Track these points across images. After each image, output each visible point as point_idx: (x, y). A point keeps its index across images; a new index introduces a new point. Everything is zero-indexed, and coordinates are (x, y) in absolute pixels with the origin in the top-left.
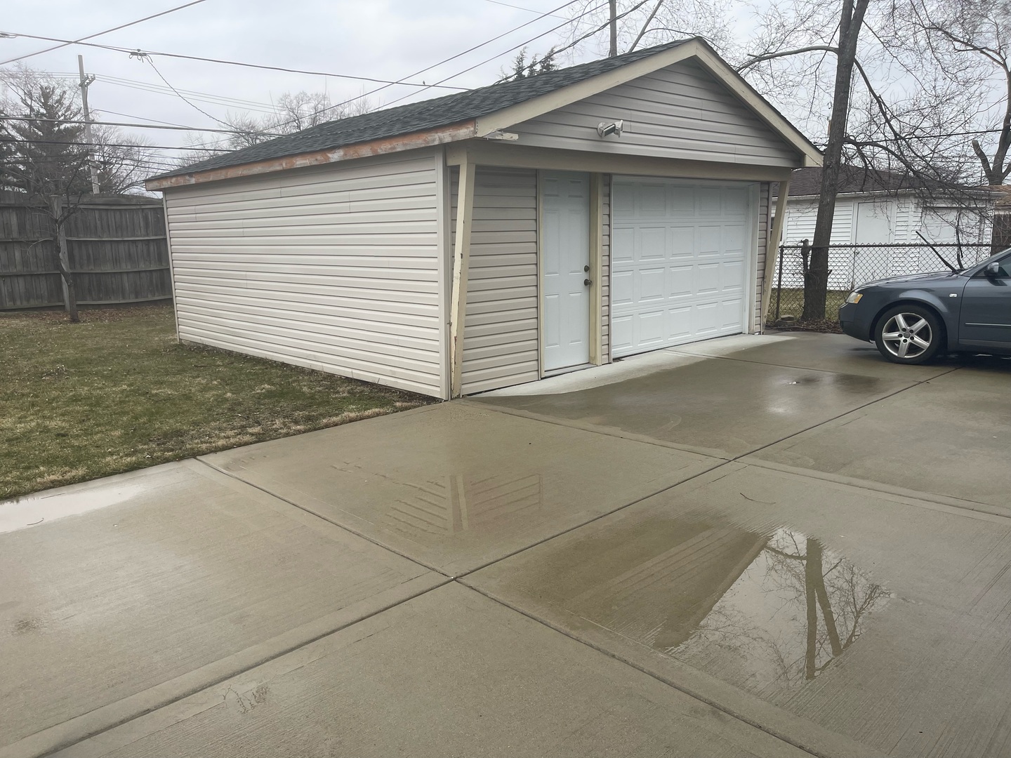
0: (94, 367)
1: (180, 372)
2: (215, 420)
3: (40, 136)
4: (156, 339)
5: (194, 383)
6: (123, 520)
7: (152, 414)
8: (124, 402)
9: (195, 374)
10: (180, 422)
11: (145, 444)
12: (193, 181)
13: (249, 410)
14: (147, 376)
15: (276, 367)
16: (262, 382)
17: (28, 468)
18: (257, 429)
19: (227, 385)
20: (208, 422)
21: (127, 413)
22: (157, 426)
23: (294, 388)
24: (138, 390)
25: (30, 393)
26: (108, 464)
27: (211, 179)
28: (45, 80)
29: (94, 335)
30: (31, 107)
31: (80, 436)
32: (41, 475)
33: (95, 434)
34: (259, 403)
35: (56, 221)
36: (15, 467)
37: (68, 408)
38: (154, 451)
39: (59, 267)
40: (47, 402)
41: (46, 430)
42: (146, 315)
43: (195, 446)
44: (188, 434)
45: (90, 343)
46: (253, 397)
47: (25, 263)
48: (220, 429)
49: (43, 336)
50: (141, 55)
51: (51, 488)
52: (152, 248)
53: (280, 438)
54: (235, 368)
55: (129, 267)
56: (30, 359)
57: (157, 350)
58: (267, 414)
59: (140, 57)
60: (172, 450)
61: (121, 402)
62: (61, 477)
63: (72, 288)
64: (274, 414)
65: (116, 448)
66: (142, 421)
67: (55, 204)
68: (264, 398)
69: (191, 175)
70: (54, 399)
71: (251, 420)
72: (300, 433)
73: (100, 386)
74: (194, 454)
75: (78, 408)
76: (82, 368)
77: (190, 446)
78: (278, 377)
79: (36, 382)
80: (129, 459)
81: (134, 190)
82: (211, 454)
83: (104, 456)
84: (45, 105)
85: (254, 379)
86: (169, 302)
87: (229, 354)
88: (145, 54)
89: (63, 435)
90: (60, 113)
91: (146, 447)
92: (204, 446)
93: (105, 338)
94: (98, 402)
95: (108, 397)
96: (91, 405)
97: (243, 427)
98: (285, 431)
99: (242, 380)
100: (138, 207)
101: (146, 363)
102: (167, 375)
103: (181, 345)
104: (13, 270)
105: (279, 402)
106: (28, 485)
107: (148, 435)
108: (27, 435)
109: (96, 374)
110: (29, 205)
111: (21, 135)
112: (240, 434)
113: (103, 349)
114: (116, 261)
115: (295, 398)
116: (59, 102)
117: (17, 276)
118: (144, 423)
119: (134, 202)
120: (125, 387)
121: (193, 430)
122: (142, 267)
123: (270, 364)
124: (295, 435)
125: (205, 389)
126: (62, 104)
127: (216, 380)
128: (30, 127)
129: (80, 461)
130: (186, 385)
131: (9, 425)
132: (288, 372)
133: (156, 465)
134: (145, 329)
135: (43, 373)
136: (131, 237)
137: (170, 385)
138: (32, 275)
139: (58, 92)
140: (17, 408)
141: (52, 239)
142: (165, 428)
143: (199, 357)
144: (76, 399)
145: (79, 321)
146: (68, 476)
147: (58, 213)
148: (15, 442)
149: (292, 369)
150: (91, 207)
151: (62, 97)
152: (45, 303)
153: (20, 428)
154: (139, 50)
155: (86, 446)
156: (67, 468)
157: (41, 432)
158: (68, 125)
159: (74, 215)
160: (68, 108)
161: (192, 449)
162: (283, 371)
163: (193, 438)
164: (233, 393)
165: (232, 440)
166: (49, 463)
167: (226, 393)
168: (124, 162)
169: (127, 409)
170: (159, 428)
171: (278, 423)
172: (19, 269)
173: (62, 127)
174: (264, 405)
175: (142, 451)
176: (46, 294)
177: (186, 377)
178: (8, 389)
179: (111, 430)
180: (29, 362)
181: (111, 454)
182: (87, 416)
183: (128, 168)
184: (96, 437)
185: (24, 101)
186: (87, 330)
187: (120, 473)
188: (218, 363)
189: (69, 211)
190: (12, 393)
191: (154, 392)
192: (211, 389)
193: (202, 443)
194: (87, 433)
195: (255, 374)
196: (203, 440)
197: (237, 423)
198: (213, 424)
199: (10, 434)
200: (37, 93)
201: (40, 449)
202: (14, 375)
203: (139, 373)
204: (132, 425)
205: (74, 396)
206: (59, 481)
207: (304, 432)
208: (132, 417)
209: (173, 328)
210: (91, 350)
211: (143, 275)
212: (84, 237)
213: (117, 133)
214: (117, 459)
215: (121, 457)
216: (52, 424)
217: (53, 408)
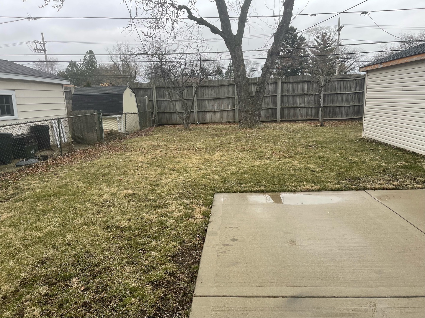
0: (327, 145)
1: (362, 151)
2: (375, 175)
3: (319, 53)
4: (353, 135)
5: (367, 157)
6: (332, 211)
7: (348, 168)
8: (337, 161)
9: (369, 152)
10: (360, 173)
11: (344, 181)
12: (382, 66)
13: (393, 173)
14: (348, 151)
15: (409, 153)
16: (401, 160)
17: (300, 182)
18: (396, 183)
19: (383, 159)
20: (372, 176)
21: (338, 166)
22: (349, 174)
23: (418, 165)
24: (343, 157)
25: (303, 153)
26: (328, 186)
27: (390, 65)
28: (324, 30)
29: (329, 132)
30: (317, 42)
31: (319, 173)
32: (304, 186)
33: (325, 173)
34: (398, 170)
35: (321, 86)
36: (296, 181)
37: (316, 161)
38: (347, 184)
39: (319, 104)
40: (309, 157)
41: (308, 168)
42: (350, 125)
43: (365, 185)
44: (363, 179)
45: (327, 135)
46: (395, 167)
47: (308, 103)
48: (378, 180)
49: (310, 131)
50: (366, 13)
51: (307, 191)
52: (357, 96)
53: (407, 189)
54: (388, 152)
55: (346, 104)
56: (305, 139)
57: (353, 140)
58: (402, 176)
59: (365, 14)
60: (355, 185)
61: (336, 161)
62: (311, 188)
63: (323, 113)
64: (406, 177)
65: (332, 180)
66: (343, 170)
67: (322, 80)
68: (402, 168)
69: (381, 63)
70: (311, 156)
71: (393, 178)
72: (419, 189)
73: (329, 153)
74: (365, 189)
75: (319, 161)
76: (323, 145)
77: (363, 185)
78: (409, 158)
79: (306, 149)
80: (337, 186)
81: (352, 72)
82: (372, 191)
83: (327, 182)
84: (323, 40)
85: (397, 158)
86: (361, 119)
87: (386, 145)
88: (368, 13)
89: (313, 171)
90: (328, 43)
91: (344, 182)
92: (369, 186)
93: (332, 133)
94: (327, 160)
95: (331, 158)
96: (324, 160)
97: (389, 181)
98: (411, 186)
99: (391, 158)
100: (354, 79)
101: (347, 145)
102: (356, 152)
103: (363, 139)
104: (303, 105)
105: (409, 171)
106: (299, 188)
107: (346, 177)
108: (300, 169)
109: (328, 148)
110: (312, 81)
111: (313, 53)
112: (387, 184)
113: (331, 138)
114: (341, 102)
115: (418, 170)
116: (328, 38)
117: (304, 107)
118: (344, 171)
119: (352, 77)
120: (338, 155)
121: (365, 178)
122: (351, 104)
123: (406, 152)
124: (416, 189)
125: (373, 160)
126: (329, 39)
127: (378, 156)
128: (316, 50)
129: (318, 183)
130: (364, 157)
131: (295, 164)
132: (416, 157)
133: (347, 190)
134: (348, 131)
135: (309, 145)
136: (349, 91)
137: (357, 156)
138: (309, 107)
139: (328, 34)
140: (299, 158)
141: (318, 93)
142: (353, 175)
143: (371, 145)
144: (319, 157)
145: (323, 126)
146: (314, 188)
147: (322, 83)
148: (297, 171)
149: (418, 155)
150: (335, 80)
151: (330, 36)
152: (312, 118)
153: (299, 166)
154: (365, 11)
155: (321, 177)
156: (313, 185)
157: (306, 168)
158: (330, 47)
159: (328, 84)
160: (331, 40)
161: (364, 187)
162: (413, 156)
163: (364, 181)
164: (386, 164)
165: (383, 186)
166: (307, 181)
167: (382, 163)
168: (350, 60)
169: (338, 164)
170: (350, 174)
171: (408, 182)
172: (305, 105)
173: (328, 48)
174: (401, 171)
175: (342, 183)
176: (313, 114)
177: (364, 153)
178: (296, 150)
179: (331, 172)
180: (304, 141)
181: (330, 182)
182: (323, 165)
183: (351, 62)
184: (325, 174)
185: (315, 40)
186: (326, 129)
187: (332, 191)
188: (380, 148)
189: (326, 82)
190: (297, 152)
191: (350, 158)
192: (376, 160)
193: (368, 184)
194: (322, 172)
195: (398, 156)
196: (369, 183)
197: (386, 178)
198: (374, 177)
199: (295, 168)
200: (320, 36)
201: (305, 175)
202: (299, 145)
203: (344, 149)
204: (339, 172)
205: (319, 156)
206: (310, 189)
207: (421, 189)
208: (340, 168)
209: (361, 131)
210: (327, 138)
211: (351, 107)
212: (330, 92)
213: (349, 48)
214: (332, 185)
215: (334, 184)
216: (310, 166)
217: (311, 160)
